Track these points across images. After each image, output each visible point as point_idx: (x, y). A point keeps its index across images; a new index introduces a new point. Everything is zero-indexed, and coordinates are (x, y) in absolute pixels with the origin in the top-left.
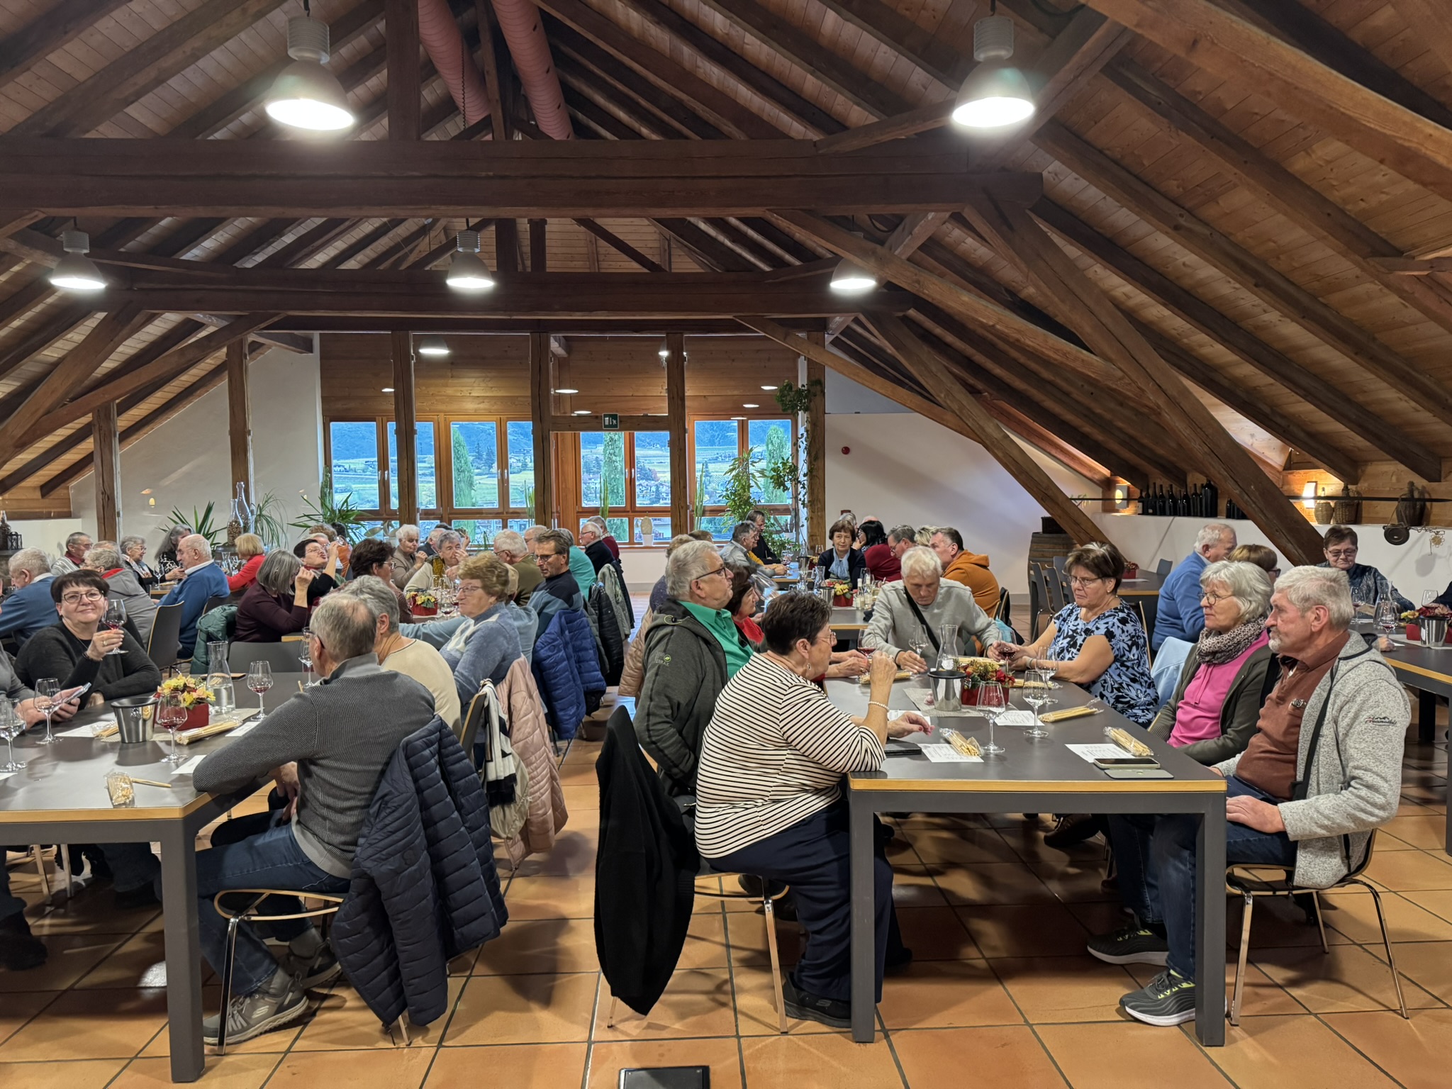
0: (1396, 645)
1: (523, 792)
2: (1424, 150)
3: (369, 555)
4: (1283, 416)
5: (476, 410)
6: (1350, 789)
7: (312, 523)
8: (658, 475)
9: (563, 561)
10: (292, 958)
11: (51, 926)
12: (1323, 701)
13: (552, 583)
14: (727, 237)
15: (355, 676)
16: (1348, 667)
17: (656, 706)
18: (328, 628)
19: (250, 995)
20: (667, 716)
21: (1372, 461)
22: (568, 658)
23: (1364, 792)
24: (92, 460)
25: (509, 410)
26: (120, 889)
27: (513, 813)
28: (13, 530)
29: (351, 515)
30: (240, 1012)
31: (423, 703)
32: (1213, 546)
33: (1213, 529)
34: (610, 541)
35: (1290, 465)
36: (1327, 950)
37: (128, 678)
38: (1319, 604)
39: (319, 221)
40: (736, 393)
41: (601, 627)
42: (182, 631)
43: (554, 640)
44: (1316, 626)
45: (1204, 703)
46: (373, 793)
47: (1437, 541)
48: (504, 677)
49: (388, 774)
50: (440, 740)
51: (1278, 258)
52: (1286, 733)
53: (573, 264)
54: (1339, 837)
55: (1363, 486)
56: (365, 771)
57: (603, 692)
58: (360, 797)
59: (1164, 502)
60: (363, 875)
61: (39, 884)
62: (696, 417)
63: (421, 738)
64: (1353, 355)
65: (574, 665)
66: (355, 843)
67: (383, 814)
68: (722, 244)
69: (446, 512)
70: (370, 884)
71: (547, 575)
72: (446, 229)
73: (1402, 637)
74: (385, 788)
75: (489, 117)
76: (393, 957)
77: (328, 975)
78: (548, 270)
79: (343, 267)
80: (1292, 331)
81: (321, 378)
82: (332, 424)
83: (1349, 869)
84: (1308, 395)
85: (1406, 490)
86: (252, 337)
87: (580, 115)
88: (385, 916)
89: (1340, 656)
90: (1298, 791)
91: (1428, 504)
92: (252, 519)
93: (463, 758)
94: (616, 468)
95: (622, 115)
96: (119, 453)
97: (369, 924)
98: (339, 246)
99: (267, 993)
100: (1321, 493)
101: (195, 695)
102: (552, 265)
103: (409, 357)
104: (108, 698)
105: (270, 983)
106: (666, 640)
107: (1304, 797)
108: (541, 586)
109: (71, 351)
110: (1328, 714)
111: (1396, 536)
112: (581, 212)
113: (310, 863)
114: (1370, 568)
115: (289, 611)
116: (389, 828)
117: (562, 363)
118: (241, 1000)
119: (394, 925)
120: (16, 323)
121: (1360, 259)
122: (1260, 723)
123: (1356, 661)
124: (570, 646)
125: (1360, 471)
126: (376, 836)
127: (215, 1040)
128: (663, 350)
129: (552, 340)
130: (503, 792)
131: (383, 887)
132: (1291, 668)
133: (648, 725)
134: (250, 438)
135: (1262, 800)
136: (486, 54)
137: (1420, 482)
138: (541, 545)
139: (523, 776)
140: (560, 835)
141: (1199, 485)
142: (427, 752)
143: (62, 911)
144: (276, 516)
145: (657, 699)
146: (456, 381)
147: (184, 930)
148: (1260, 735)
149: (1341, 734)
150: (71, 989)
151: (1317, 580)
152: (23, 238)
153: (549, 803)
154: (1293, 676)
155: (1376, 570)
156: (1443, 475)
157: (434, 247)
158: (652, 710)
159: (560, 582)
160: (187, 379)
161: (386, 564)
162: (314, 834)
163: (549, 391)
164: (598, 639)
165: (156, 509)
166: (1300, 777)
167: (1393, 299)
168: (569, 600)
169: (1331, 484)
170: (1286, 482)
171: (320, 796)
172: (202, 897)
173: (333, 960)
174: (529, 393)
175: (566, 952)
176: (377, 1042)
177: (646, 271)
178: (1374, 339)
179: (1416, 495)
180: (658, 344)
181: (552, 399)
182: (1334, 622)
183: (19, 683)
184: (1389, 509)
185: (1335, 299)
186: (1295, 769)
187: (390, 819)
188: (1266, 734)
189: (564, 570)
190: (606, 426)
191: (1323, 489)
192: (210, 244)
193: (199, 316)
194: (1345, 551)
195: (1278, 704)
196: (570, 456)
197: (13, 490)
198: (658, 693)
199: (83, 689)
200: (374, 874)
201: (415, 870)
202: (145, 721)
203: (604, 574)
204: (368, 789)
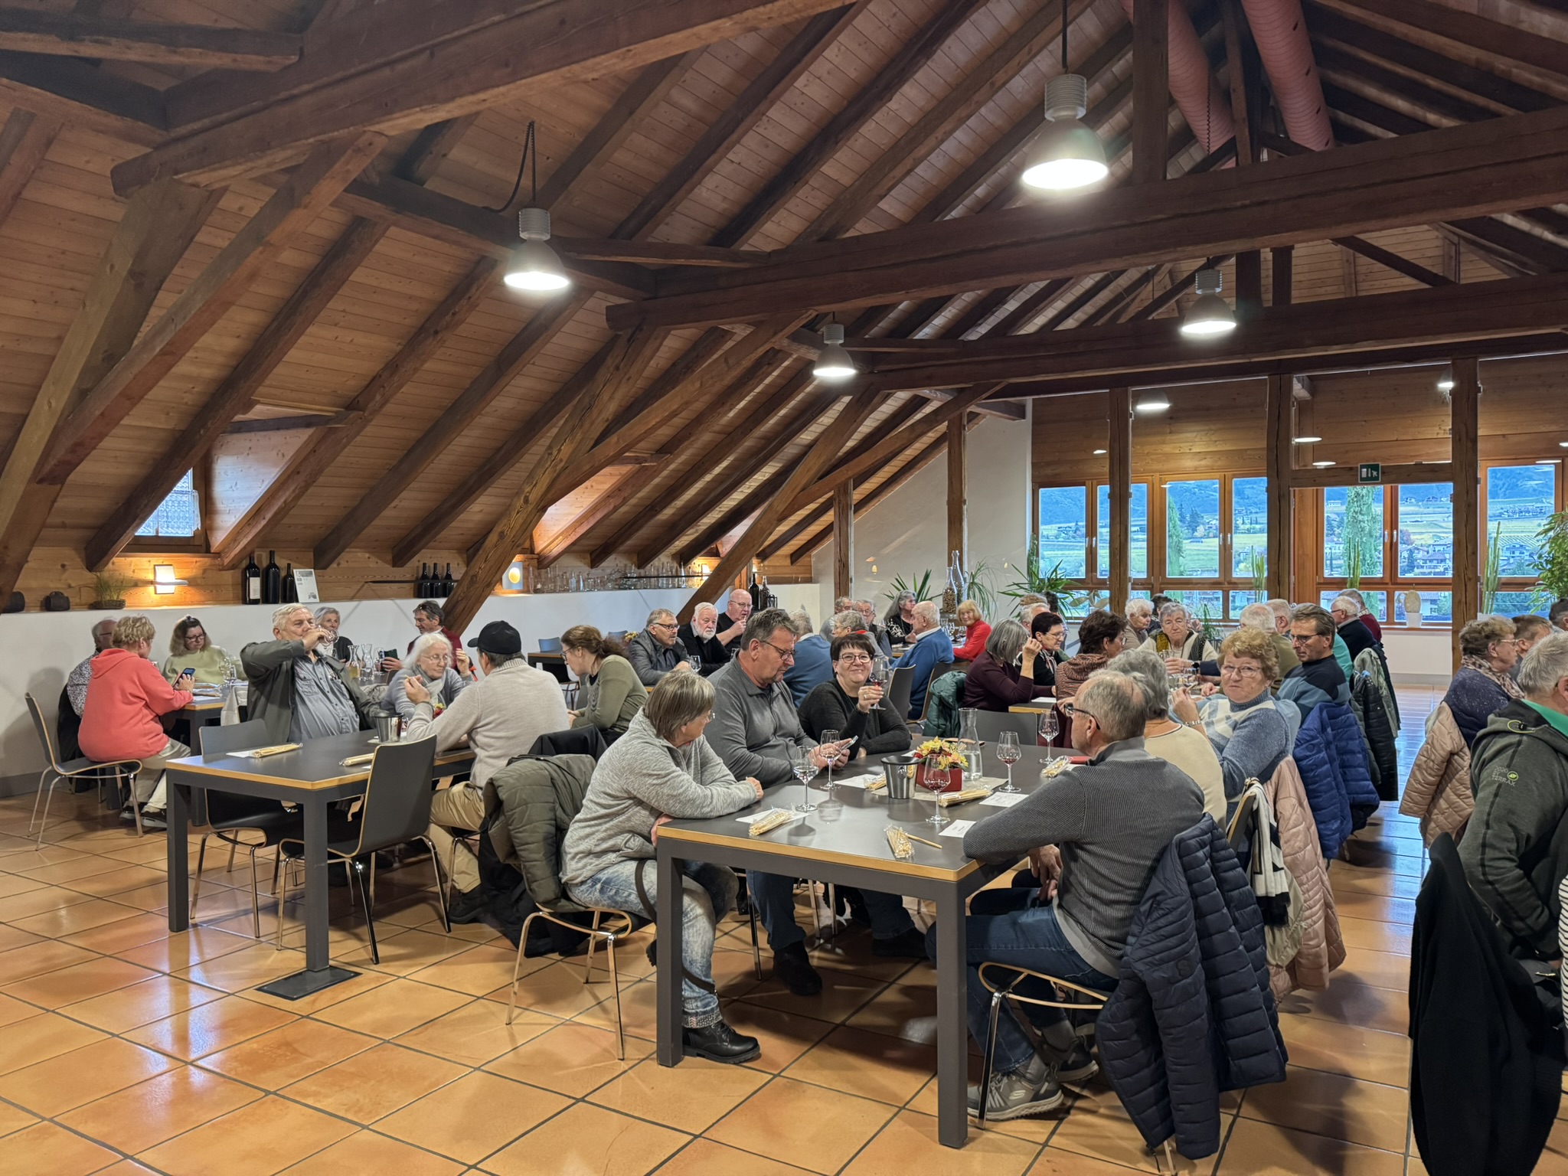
1: (1297, 915)
3: (1101, 629)
5: (1196, 468)
7: (1021, 592)
8: (1413, 537)
9: (1326, 644)
10: (1045, 1046)
11: (819, 958)
13: (1311, 668)
14: (1548, 229)
15: (1123, 760)
17: (1496, 836)
18: (1106, 708)
19: (1008, 1074)
20: (1510, 851)
22: (1331, 761)
24: (832, 530)
25: (1240, 465)
26: (877, 936)
27: (1285, 938)
28: (771, 593)
29: (1060, 584)
30: (998, 1089)
31: (1194, 798)
34: (1368, 619)
37: (885, 736)
39: (1042, 284)
40: (1554, 428)
41: (1368, 726)
42: (913, 694)
43: (1313, 738)
46: (1143, 890)
48: (1270, 778)
49: (1159, 872)
50: (1212, 842)
53: (1322, 291)
56: (1133, 864)
57: (1377, 807)
58: (1129, 892)
60: (1134, 977)
61: (811, 916)
62: (1489, 463)
63: (1194, 837)
65: (1338, 771)
66: (1124, 941)
67: (1155, 915)
68: (1540, 239)
69: (1157, 582)
70: (1141, 990)
71: (1305, 659)
72: (1171, 272)
74: (1156, 886)
75: (1234, 138)
76: (1161, 1074)
77: (1081, 1074)
78: (1293, 302)
79: (1061, 328)
81: (1033, 444)
82: (1041, 490)
86: (973, 408)
87: (1342, 116)
88: (1155, 1028)
92: (965, 586)
93: (1233, 867)
94: (1363, 529)
95: (1401, 104)
96: (853, 522)
97: (1137, 1031)
98: (1060, 305)
99: (1023, 1076)
101: (950, 759)
102: (1298, 296)
103: (1127, 415)
104: (870, 753)
105: (1027, 1067)
106: (1510, 752)
108: (1296, 672)
109: (822, 433)
112: (1343, 231)
113: (1073, 952)
115: (1016, 682)
116: (1162, 932)
117: (1304, 407)
118: (999, 1077)
119: (1165, 1040)
120: (783, 412)
124: (1333, 747)
126: (1148, 937)
127: (976, 1112)
128: (1446, 379)
129: (1295, 381)
130: (1274, 910)
131: (1154, 995)
133: (1482, 859)
134: (965, 507)
136: (1233, 71)
138: (1299, 623)
139: (1296, 897)
140: (1334, 973)
142: (1200, 854)
143: (829, 946)
144: (987, 585)
145: (1496, 828)
146: (1174, 437)
147: (955, 995)
150: (843, 1024)
152: (795, 338)
153: (1322, 934)
157: (1157, 295)
158: (1490, 839)
159: (1321, 669)
160: (910, 453)
161: (1117, 640)
162: (1077, 922)
163: (1289, 441)
164: (1366, 741)
165: (877, 576)
168: (1332, 691)
171: (1086, 882)
172: (969, 964)
173: (1089, 1058)
174: (1264, 444)
175: (1356, 1117)
176: (1139, 1162)
177: (1427, 286)
180: (1440, 373)
181: (1292, 452)
183: (803, 733)
187: (1162, 922)
189: (1327, 654)
190: (1362, 479)
192: (939, 321)
193: (925, 392)
196: (1310, 516)
197: (771, 558)
198: (1499, 820)
199: (852, 741)
200: (1146, 978)
201: (1190, 984)
202: (909, 779)
203: (1363, 661)
204: (1137, 884)
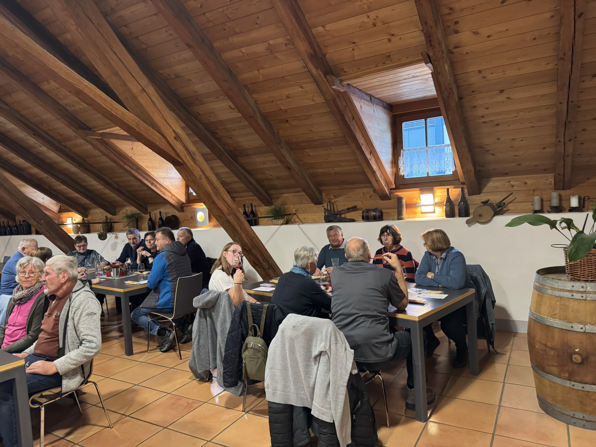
0: (102, 280)
2: (85, 91)
4: (55, 191)
6: (83, 345)
12: (67, 311)
16: (76, 295)
21: (91, 208)
23: (88, 344)
32: (27, 248)
33: (27, 240)
35: (61, 211)
36: (82, 413)
38: (65, 271)
44: (63, 281)
45: (18, 323)
47: (116, 237)
51: (43, 125)
52: (53, 328)
54: (79, 367)
55: (90, 218)
59: (6, 229)
64: (78, 167)
73: (105, 276)
80: (52, 155)
83: (84, 378)
84: (63, 182)
85: (105, 219)
89: (73, 291)
90: (61, 353)
91: (113, 224)
100: (74, 222)
107: (64, 355)
110: (69, 316)
111: (102, 237)
114: (93, 251)
121: (75, 129)
122: (42, 327)
123: (79, 292)
125: (88, 212)
132: (53, 300)
135: (46, 360)
137: (109, 216)
141: (21, 221)
148: (42, 332)
149: (76, 324)
151: (65, 261)
154: (55, 303)
155: (95, 251)
156: (117, 213)
166: (61, 346)
167: (90, 146)
169: (78, 218)
170: (59, 218)
178: (86, 161)
179: (108, 221)
182: (70, 278)
184: (99, 227)
185: (68, 144)
186: (59, 343)
188: (46, 332)
191: (75, 220)
194: (83, 246)
195: (49, 317)
